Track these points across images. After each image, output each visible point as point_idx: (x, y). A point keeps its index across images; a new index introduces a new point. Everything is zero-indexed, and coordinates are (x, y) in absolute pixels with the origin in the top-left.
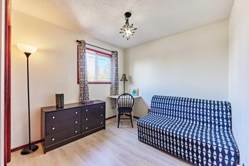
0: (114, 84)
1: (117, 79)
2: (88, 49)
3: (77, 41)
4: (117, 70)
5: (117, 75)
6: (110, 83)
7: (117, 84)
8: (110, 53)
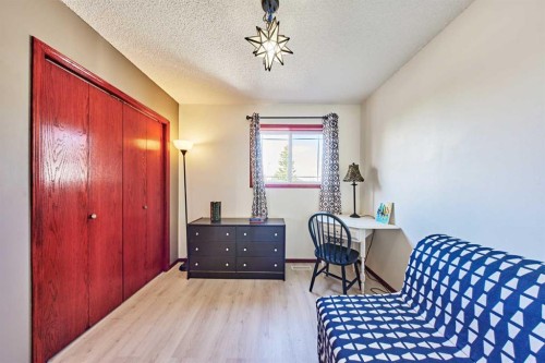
0: (326, 188)
1: (335, 178)
2: (263, 126)
3: (248, 118)
4: (335, 156)
5: (335, 167)
6: (319, 187)
7: (334, 189)
8: (320, 122)
